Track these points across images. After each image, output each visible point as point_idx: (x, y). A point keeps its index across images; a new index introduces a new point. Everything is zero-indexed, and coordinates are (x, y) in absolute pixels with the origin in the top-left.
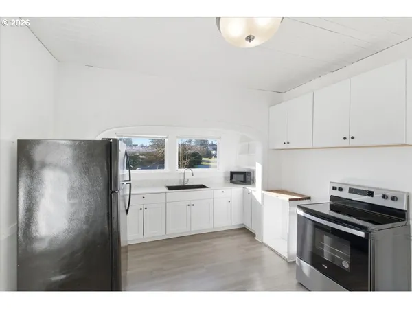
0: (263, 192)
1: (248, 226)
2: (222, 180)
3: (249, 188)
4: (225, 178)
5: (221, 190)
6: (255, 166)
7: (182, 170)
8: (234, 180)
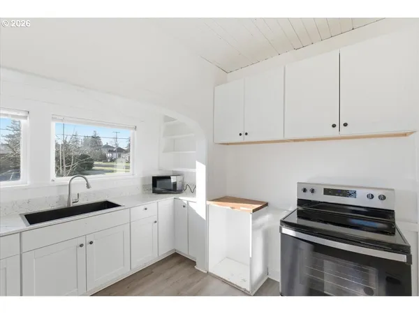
0: (209, 203)
1: (184, 251)
2: (139, 191)
3: (184, 198)
4: (144, 187)
5: (143, 207)
6: (194, 167)
7: (66, 180)
8: (158, 189)
